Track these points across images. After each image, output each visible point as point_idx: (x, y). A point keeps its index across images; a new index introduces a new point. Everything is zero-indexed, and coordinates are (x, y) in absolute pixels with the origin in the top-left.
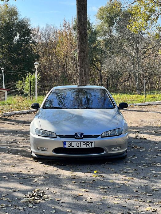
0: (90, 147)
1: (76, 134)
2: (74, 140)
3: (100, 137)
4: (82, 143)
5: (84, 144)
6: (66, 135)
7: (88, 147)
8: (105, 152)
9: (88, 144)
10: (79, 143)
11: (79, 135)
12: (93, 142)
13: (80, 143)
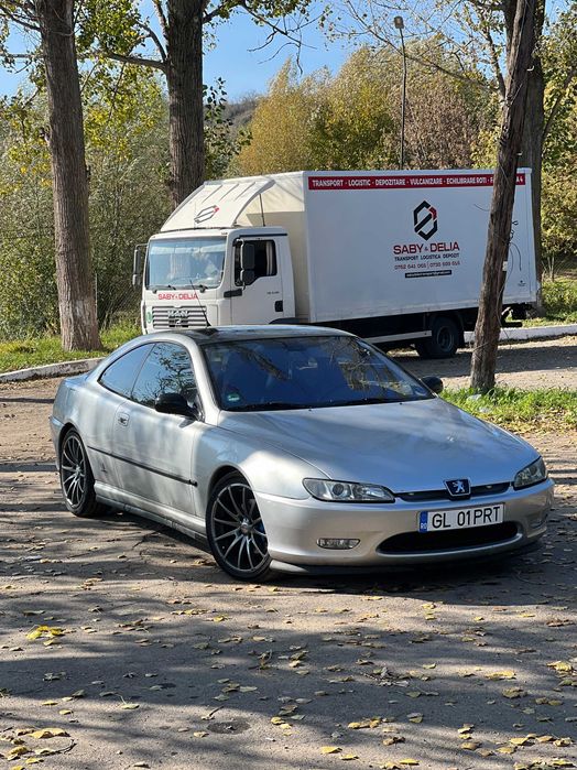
0: (494, 522)
1: (450, 484)
2: (446, 503)
3: (511, 488)
4: (472, 511)
5: (478, 514)
6: (415, 493)
7: (488, 523)
8: (519, 535)
9: (488, 512)
10: (465, 511)
11: (460, 486)
12: (501, 506)
13: (468, 513)
